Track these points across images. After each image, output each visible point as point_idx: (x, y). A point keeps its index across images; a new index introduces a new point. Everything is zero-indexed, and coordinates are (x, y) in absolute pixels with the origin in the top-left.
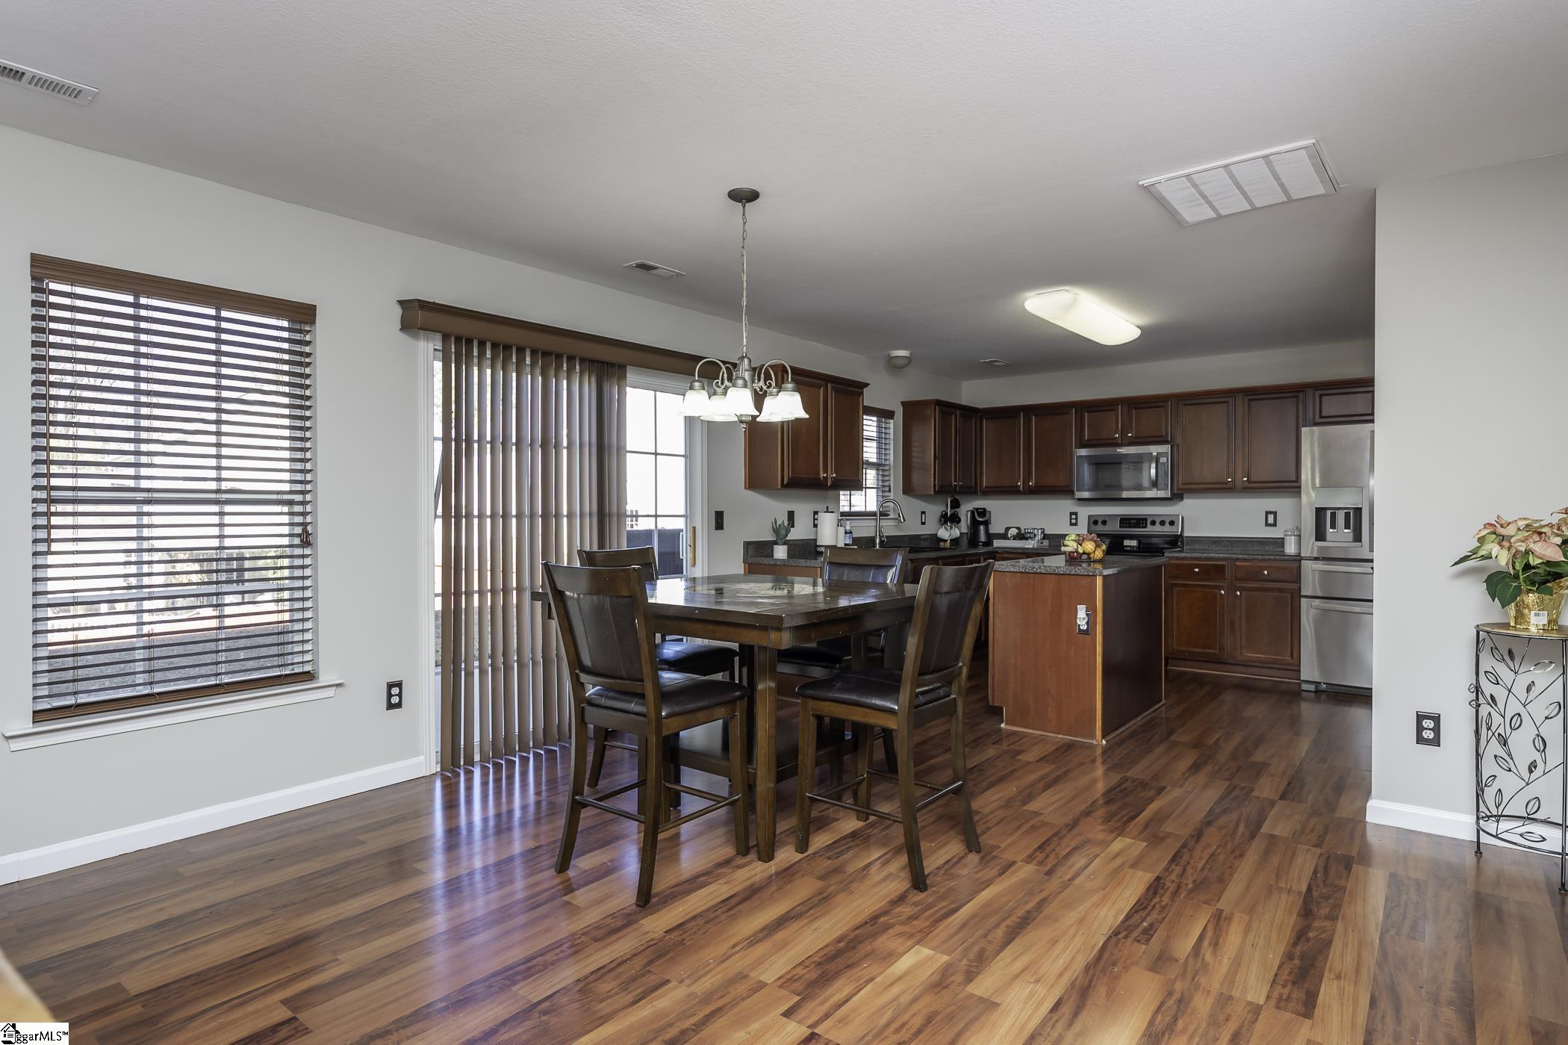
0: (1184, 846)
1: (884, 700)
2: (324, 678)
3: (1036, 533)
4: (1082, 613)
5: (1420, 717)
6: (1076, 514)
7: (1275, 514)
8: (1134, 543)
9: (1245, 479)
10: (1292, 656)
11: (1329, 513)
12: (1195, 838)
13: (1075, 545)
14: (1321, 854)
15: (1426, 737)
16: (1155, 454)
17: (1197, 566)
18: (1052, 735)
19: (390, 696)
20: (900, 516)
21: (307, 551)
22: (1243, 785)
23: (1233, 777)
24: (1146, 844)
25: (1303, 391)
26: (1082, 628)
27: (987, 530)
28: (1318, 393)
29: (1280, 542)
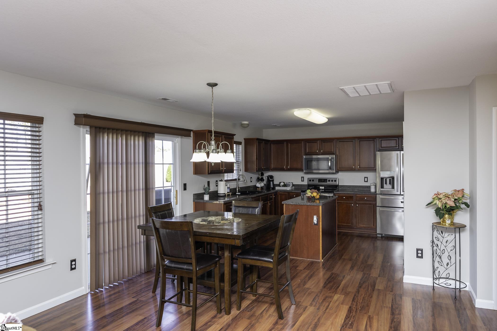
0: (355, 295)
1: (268, 258)
2: (48, 261)
3: (290, 184)
4: (315, 218)
5: (417, 250)
6: (303, 177)
7: (367, 178)
8: (323, 188)
9: (359, 167)
10: (374, 225)
11: (384, 179)
12: (358, 292)
13: (310, 194)
14: (393, 294)
15: (419, 256)
16: (330, 158)
17: (344, 196)
18: (306, 259)
19: (71, 265)
20: (245, 181)
21: (40, 212)
22: (367, 273)
23: (364, 270)
24: (344, 296)
25: (376, 139)
26: (315, 223)
27: (273, 183)
28: (380, 139)
29: (369, 187)
